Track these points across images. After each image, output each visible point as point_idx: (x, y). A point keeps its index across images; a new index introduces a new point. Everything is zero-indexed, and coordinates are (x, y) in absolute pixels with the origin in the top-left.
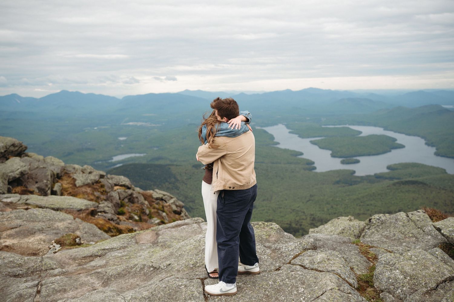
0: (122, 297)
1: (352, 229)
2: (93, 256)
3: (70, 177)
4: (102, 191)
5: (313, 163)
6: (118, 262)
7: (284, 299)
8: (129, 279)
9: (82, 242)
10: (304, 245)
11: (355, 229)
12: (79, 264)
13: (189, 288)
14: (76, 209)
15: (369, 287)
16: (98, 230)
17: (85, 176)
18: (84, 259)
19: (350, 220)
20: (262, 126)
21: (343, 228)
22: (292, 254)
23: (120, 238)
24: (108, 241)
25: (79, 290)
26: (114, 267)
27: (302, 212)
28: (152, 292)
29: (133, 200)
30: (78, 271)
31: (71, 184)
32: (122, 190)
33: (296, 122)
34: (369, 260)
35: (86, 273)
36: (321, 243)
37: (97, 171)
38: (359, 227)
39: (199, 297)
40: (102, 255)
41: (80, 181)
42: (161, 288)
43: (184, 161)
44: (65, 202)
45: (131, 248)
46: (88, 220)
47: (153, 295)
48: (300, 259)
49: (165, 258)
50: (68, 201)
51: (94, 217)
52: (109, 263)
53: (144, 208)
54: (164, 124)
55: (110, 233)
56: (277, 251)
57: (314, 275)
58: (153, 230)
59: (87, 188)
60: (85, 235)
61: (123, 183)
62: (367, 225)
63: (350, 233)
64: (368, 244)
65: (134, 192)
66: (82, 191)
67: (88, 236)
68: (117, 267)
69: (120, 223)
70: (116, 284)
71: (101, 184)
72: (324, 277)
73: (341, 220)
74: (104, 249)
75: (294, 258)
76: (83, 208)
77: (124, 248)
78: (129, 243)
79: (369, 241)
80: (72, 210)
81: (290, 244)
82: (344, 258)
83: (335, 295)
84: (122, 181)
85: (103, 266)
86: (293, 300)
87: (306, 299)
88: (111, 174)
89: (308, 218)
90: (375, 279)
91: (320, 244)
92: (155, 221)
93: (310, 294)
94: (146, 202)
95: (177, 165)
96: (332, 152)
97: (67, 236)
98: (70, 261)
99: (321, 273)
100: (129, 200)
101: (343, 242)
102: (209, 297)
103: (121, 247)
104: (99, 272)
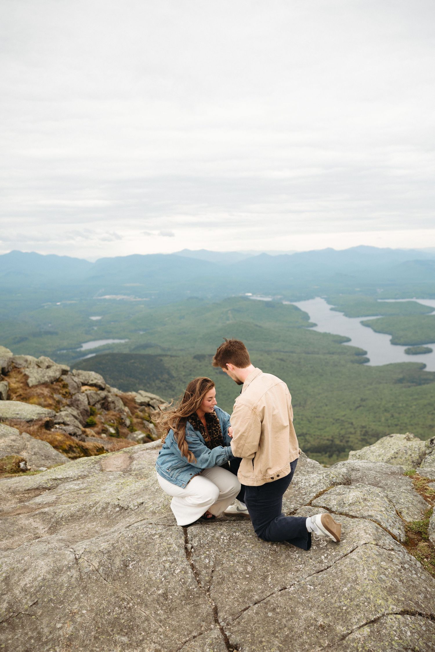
0: (71, 550)
1: (409, 452)
2: (39, 489)
3: (20, 372)
4: (65, 393)
5: (365, 353)
6: (74, 498)
7: (299, 557)
8: (85, 523)
9: (29, 467)
10: (333, 478)
11: (413, 453)
12: (20, 499)
13: (165, 538)
14: (25, 420)
15: (421, 540)
16: (52, 449)
17: (42, 371)
18: (27, 492)
19: (408, 439)
20: (291, 301)
21: (396, 451)
22: (314, 490)
23: (79, 463)
24: (62, 468)
25: (16, 538)
26: (66, 506)
27: (349, 423)
28: (113, 544)
29: (107, 406)
30: (17, 510)
31: (22, 383)
32: (92, 391)
33: (341, 295)
34: (427, 501)
35: (28, 513)
36: (360, 474)
37: (57, 364)
38: (419, 449)
39: (178, 552)
40: (52, 487)
41: (34, 379)
42: (126, 538)
43: (181, 350)
44: (9, 409)
45: (94, 478)
46: (41, 434)
47: (114, 548)
48: (324, 498)
49: (137, 493)
50: (15, 408)
51: (50, 430)
52: (60, 499)
53: (123, 417)
54: (153, 297)
55: (71, 454)
56: (294, 486)
57: (343, 523)
58: (125, 452)
59: (44, 389)
60: (34, 457)
61: (94, 382)
62: (428, 447)
63: (406, 458)
64: (426, 476)
65: (109, 394)
66: (37, 393)
67: (38, 458)
68: (71, 506)
69: (86, 440)
70: (67, 531)
71: (63, 383)
72: (357, 526)
73: (394, 439)
74: (56, 479)
75: (317, 496)
76: (35, 418)
77: (84, 477)
78: (90, 471)
79: (429, 472)
80: (19, 420)
81: (313, 476)
82: (388, 498)
83: (370, 552)
84: (93, 379)
85: (52, 503)
86: (311, 559)
87: (329, 557)
88: (77, 370)
89: (358, 432)
90: (430, 529)
91: (357, 475)
92: (138, 435)
93: (335, 551)
94: (126, 409)
95: (171, 356)
96: (393, 337)
97: (8, 459)
98: (7, 495)
99: (353, 519)
100: (103, 405)
101: (391, 473)
102: (192, 552)
103: (80, 476)
104: (45, 512)
